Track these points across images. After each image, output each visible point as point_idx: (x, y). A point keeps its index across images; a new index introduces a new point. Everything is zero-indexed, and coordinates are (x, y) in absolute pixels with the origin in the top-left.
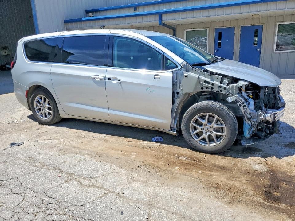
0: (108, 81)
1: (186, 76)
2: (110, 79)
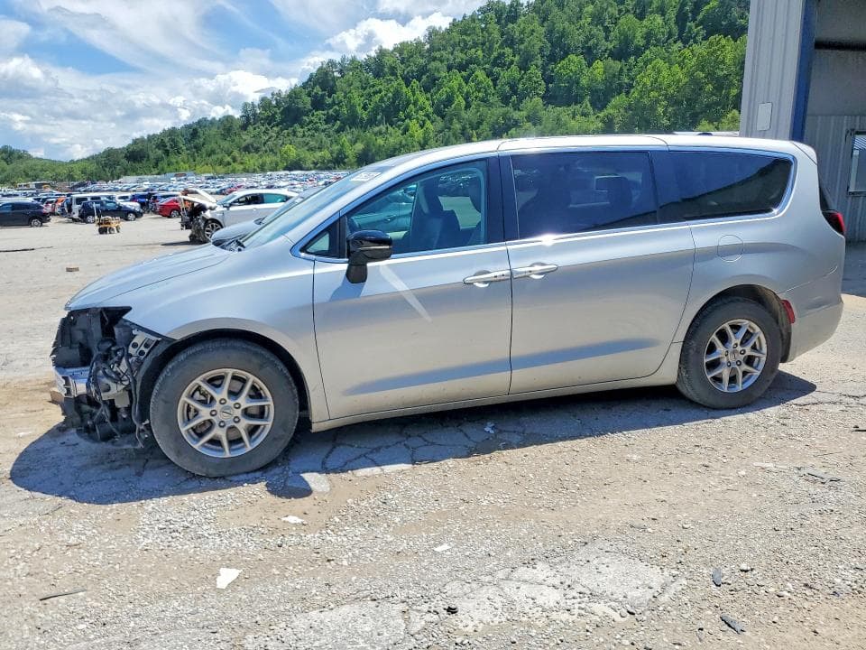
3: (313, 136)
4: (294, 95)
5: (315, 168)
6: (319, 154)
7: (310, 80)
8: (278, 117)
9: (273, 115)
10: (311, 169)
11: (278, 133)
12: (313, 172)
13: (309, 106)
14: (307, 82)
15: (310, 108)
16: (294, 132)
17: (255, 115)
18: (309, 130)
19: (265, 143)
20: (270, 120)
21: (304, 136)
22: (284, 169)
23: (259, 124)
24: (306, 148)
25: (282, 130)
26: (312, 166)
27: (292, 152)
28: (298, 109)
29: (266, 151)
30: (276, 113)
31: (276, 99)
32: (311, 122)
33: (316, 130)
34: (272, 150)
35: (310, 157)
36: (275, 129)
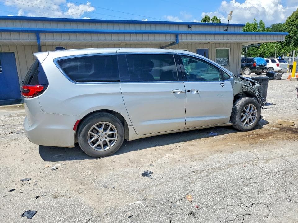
0: (188, 93)
1: (235, 83)
2: (190, 91)
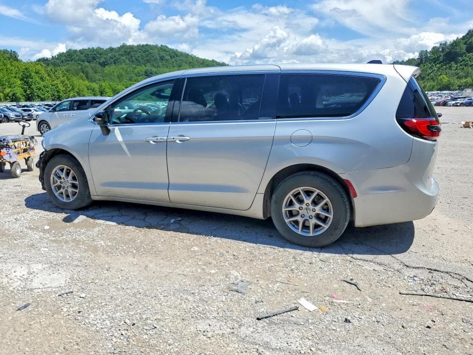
3: (463, 69)
4: (455, 43)
5: (459, 89)
6: (464, 80)
7: (468, 34)
8: (441, 59)
9: (438, 57)
10: (456, 90)
11: (439, 68)
12: (457, 91)
13: (464, 51)
14: (466, 36)
15: (465, 51)
16: (450, 67)
17: (426, 58)
18: (461, 65)
19: (429, 75)
20: (435, 60)
21: (456, 69)
22: (437, 90)
23: (427, 63)
24: (456, 77)
25: (442, 66)
26: (457, 88)
27: (445, 79)
28: (456, 52)
29: (428, 79)
30: (440, 56)
31: (442, 48)
32: (464, 60)
33: (466, 65)
34: (432, 79)
35: (457, 82)
36: (438, 65)
